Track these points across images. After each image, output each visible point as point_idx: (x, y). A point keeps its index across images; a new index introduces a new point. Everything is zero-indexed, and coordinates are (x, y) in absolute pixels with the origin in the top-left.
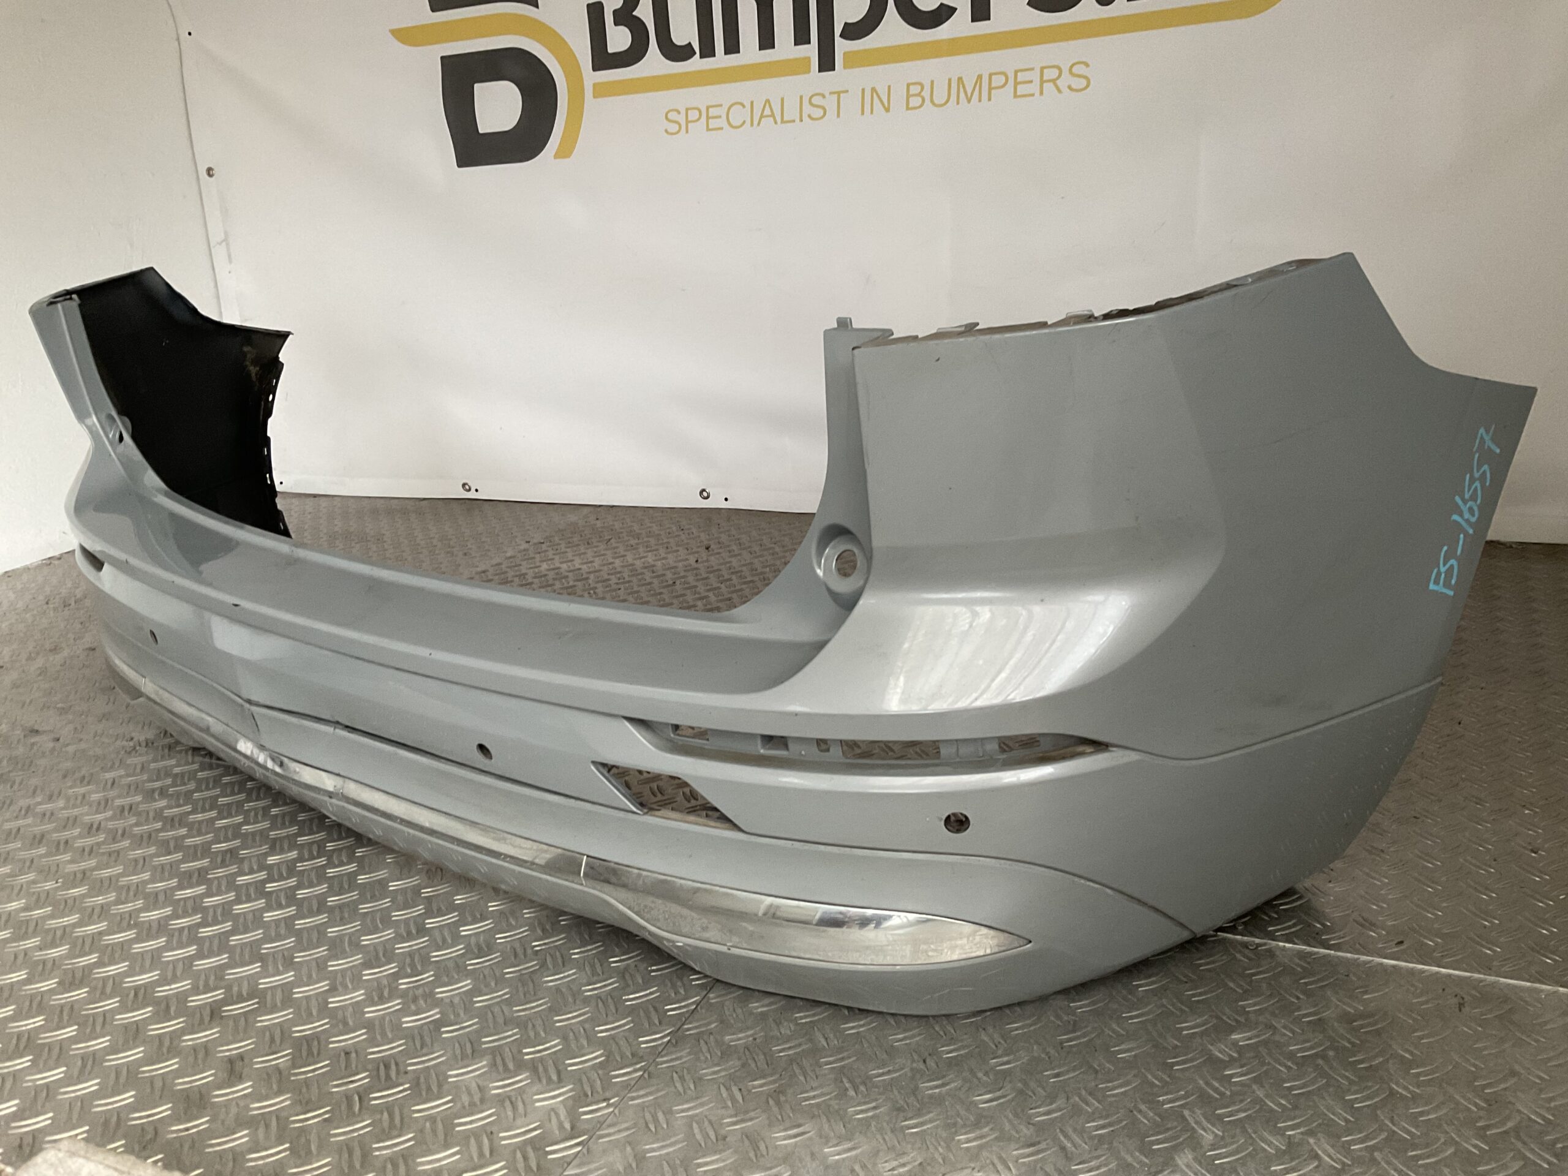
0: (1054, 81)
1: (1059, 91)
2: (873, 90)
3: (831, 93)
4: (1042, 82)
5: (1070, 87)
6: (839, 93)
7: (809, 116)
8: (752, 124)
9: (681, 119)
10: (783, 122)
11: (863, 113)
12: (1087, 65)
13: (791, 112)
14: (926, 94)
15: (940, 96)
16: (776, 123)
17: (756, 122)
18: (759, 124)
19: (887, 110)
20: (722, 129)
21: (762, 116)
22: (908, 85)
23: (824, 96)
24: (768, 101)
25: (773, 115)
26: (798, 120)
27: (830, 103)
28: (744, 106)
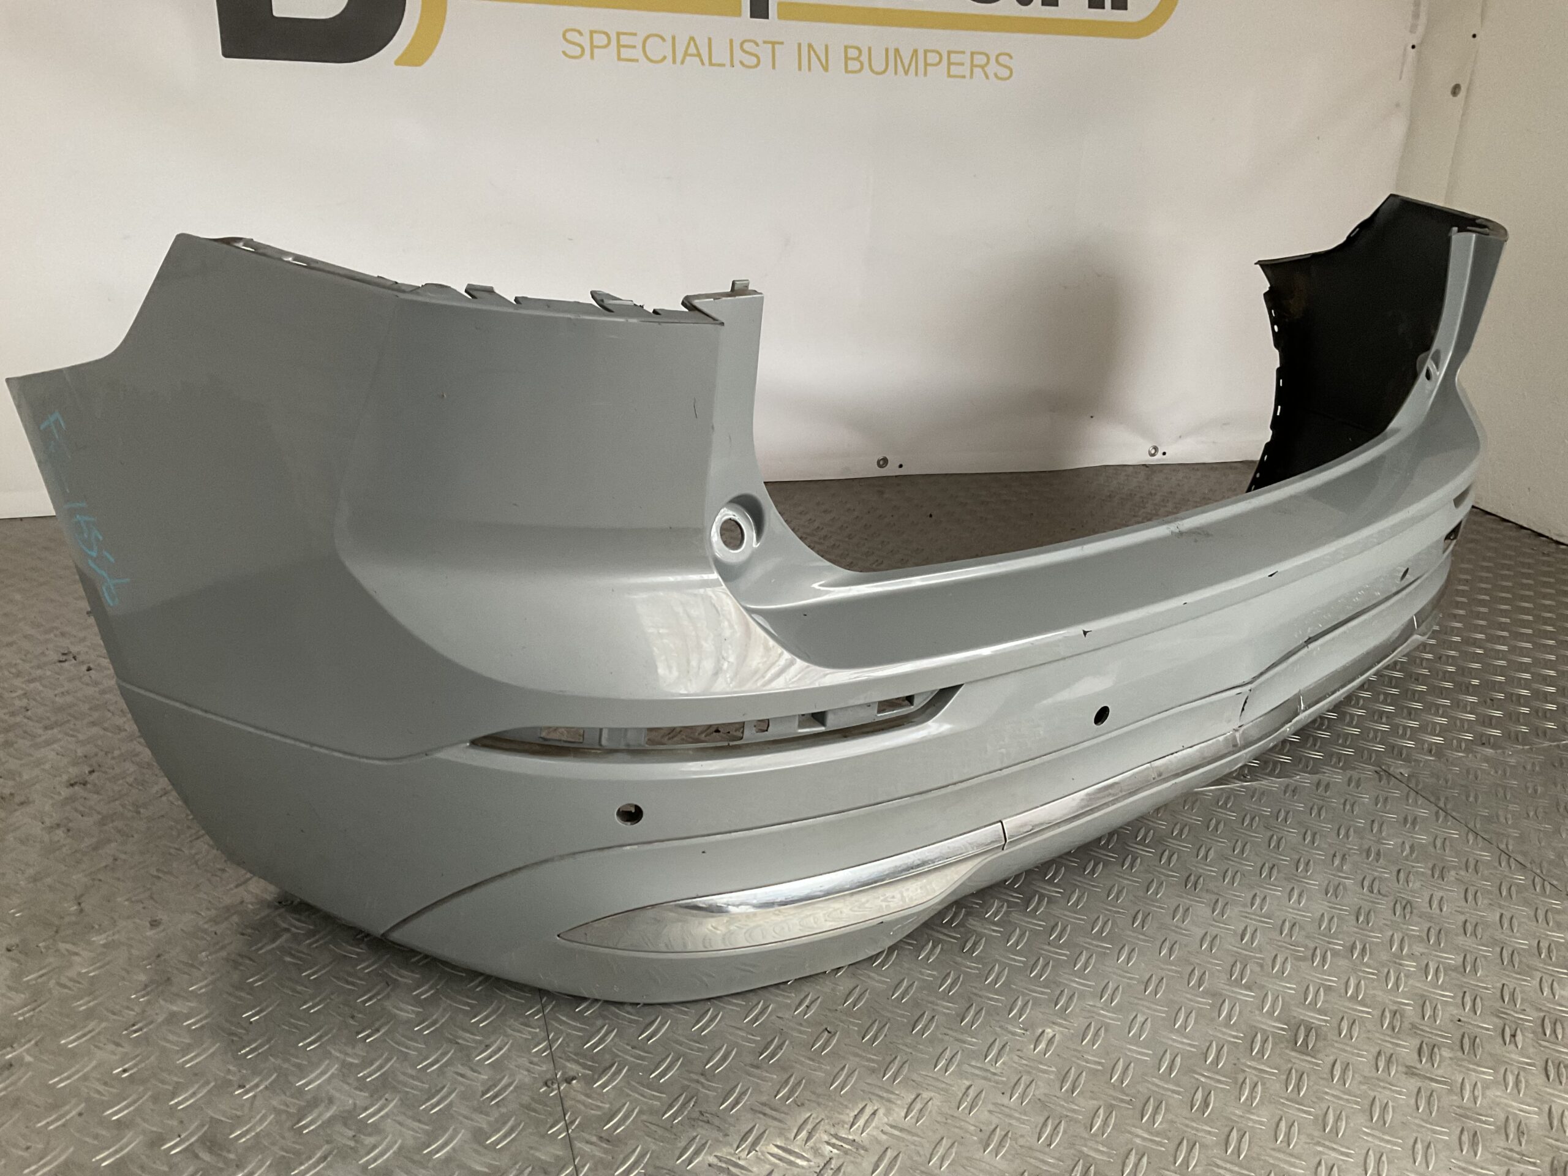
0: (982, 67)
1: (987, 77)
2: (810, 46)
3: (765, 42)
4: (973, 66)
5: (996, 75)
6: (773, 43)
7: (741, 63)
8: (674, 62)
9: (585, 41)
10: (711, 64)
11: (800, 69)
12: (1011, 57)
13: (721, 54)
14: (864, 58)
15: (879, 66)
16: (703, 64)
17: (679, 59)
18: (683, 62)
19: (826, 69)
20: (637, 61)
21: (686, 54)
22: (846, 48)
23: (757, 45)
24: (692, 39)
25: (699, 55)
26: (728, 64)
27: (765, 52)
28: (663, 39)
